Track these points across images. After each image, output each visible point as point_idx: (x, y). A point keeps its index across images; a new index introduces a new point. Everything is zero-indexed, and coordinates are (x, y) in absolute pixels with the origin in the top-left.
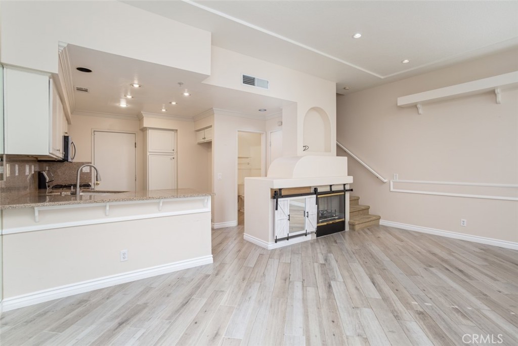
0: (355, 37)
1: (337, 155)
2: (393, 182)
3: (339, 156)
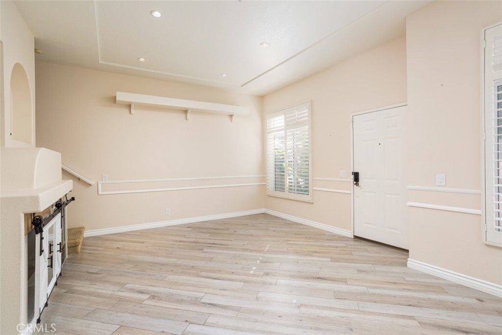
0: (153, 14)
1: (37, 147)
2: (102, 184)
3: (38, 147)
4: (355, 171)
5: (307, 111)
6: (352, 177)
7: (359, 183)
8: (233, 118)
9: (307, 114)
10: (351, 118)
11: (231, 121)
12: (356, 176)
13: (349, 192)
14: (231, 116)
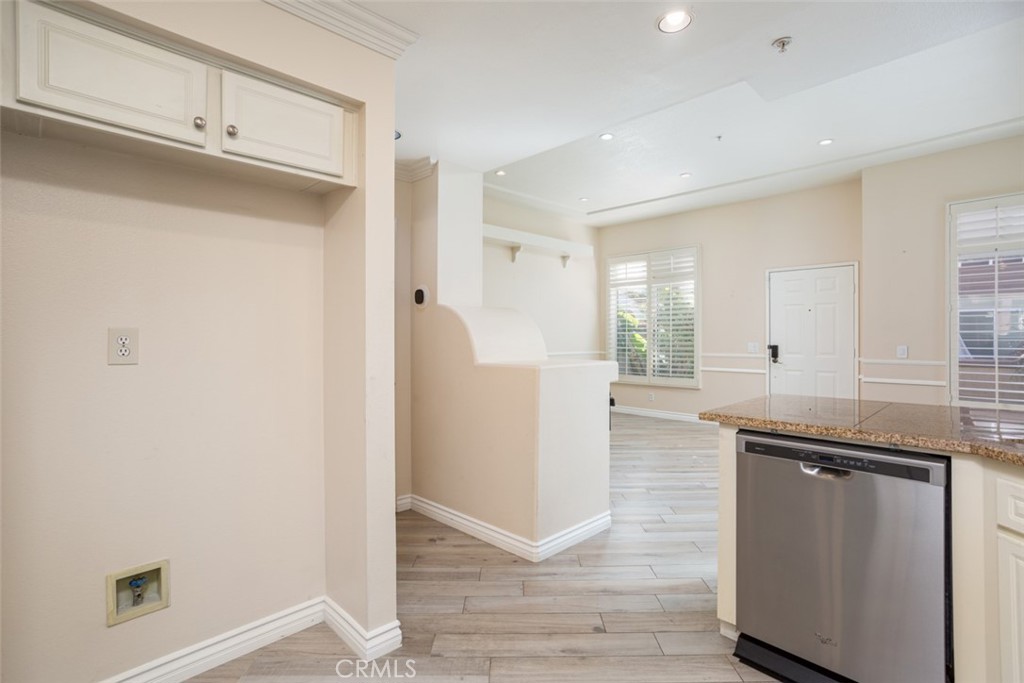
4: (772, 344)
5: (692, 259)
6: (768, 352)
7: (778, 359)
8: (568, 262)
9: (692, 264)
10: (767, 274)
11: (564, 266)
12: (774, 351)
13: (764, 371)
14: (564, 258)
